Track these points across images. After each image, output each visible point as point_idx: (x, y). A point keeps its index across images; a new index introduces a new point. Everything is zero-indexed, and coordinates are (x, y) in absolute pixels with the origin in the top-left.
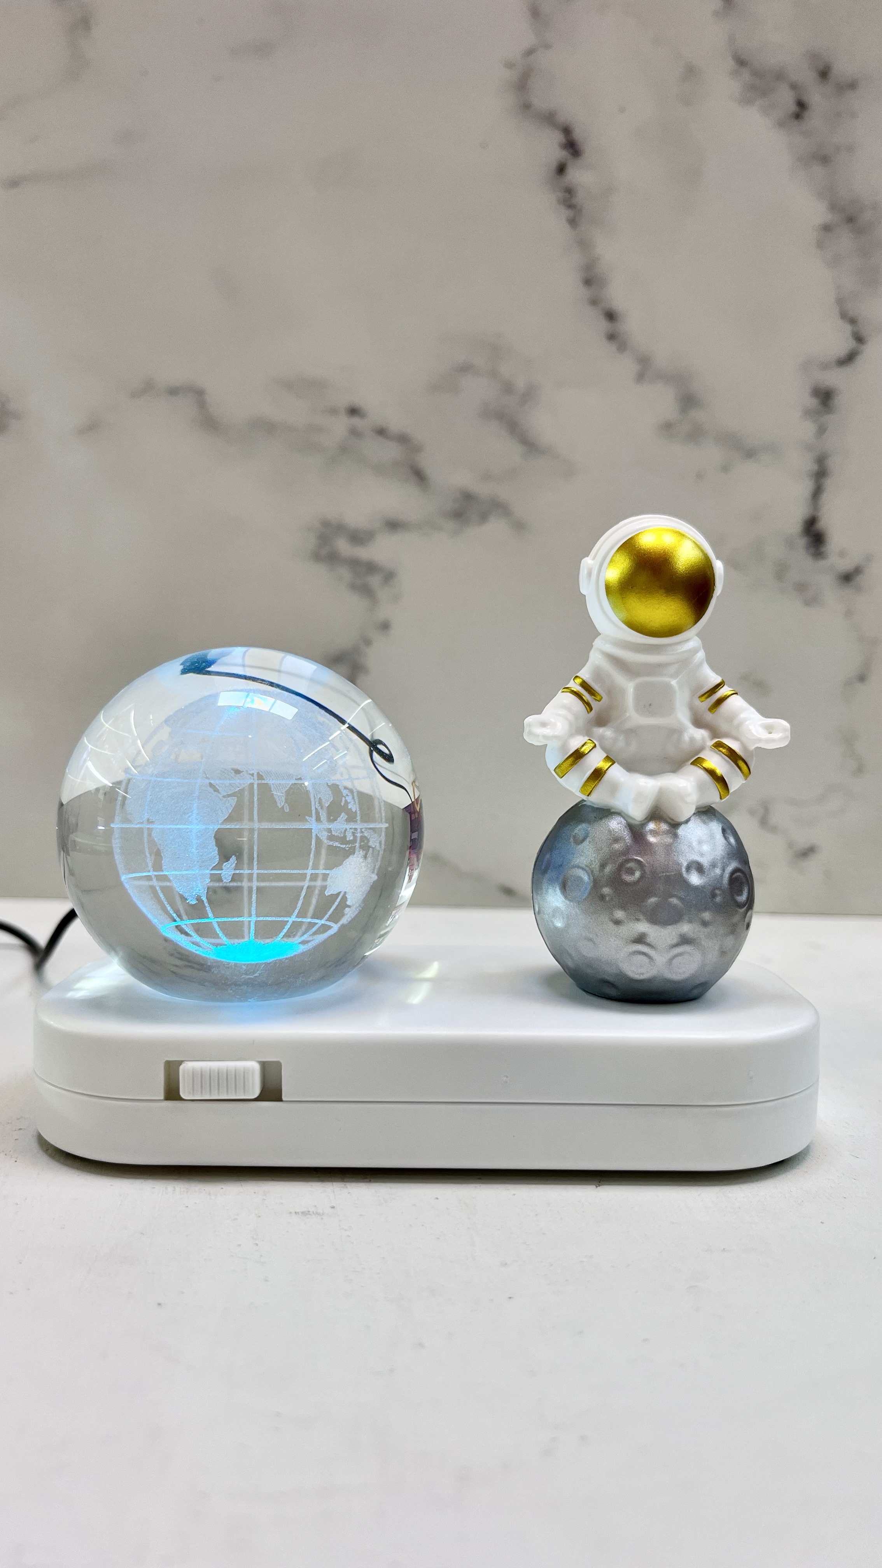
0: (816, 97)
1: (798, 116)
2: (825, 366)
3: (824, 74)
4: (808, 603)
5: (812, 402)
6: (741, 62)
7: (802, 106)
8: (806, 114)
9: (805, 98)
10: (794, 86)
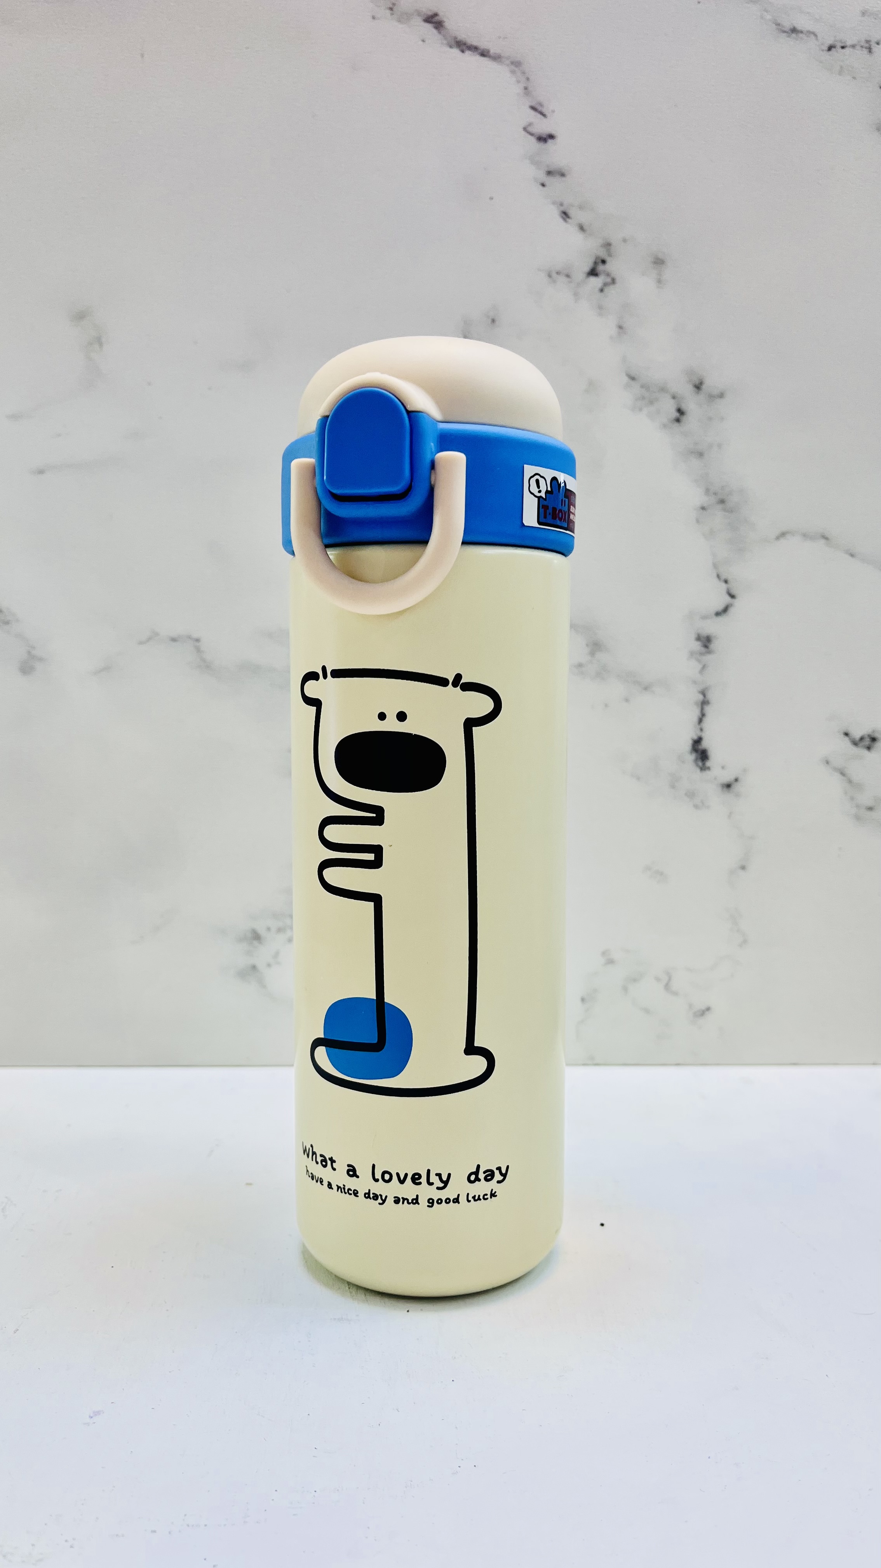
0: (692, 404)
1: (678, 420)
2: (704, 617)
3: (698, 387)
4: (696, 807)
5: (697, 646)
6: (633, 378)
7: (680, 411)
8: (684, 419)
9: (684, 407)
10: (674, 397)
